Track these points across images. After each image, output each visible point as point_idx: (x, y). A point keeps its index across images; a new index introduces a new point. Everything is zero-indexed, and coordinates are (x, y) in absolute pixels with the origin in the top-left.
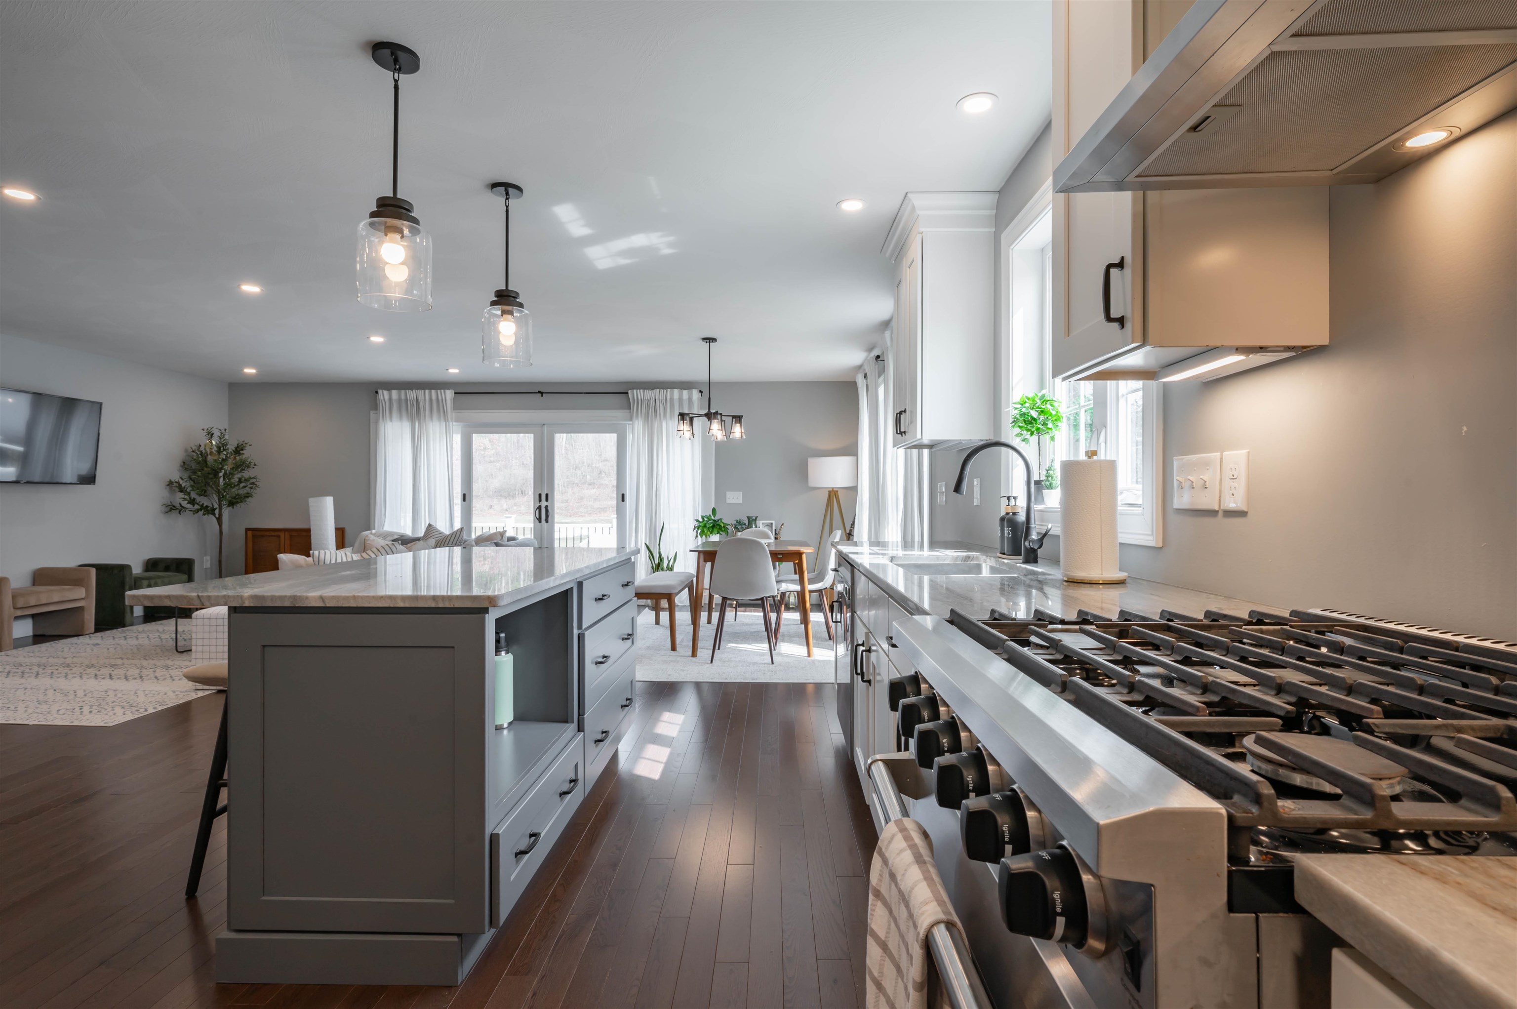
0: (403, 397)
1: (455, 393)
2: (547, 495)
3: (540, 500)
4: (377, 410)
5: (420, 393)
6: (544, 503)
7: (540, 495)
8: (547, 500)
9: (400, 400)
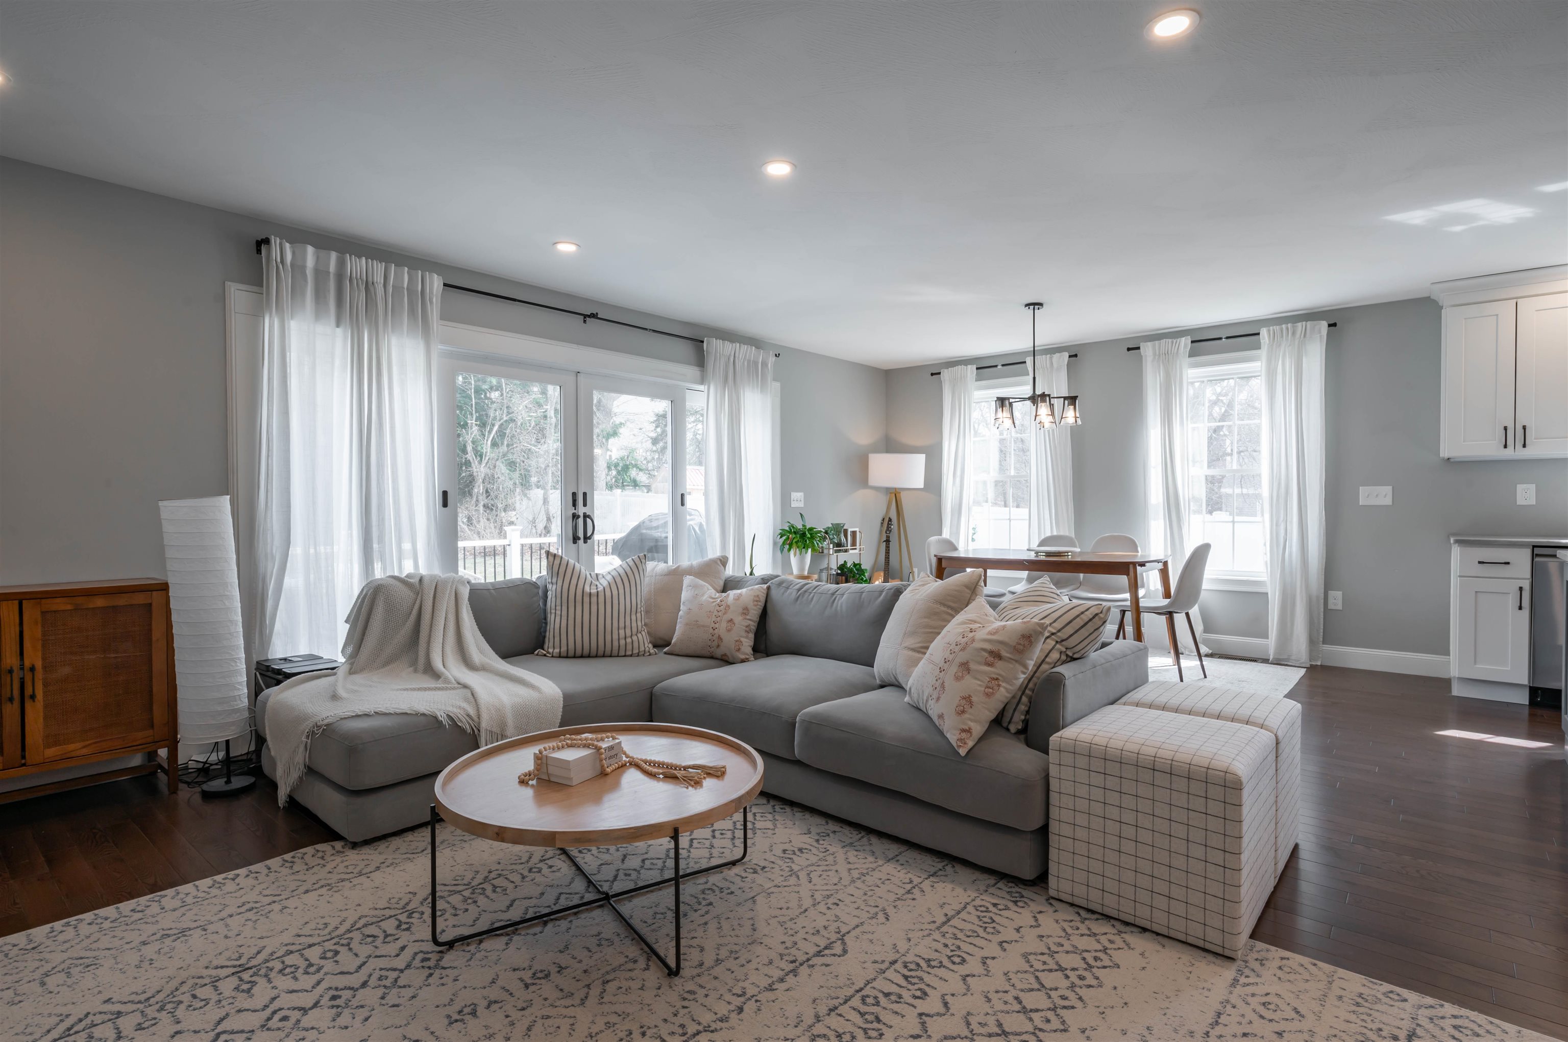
0: (332, 268)
1: (445, 285)
2: (585, 494)
3: (574, 504)
4: (260, 285)
5: (378, 269)
6: (581, 510)
7: (574, 494)
8: (585, 505)
9: (320, 274)
